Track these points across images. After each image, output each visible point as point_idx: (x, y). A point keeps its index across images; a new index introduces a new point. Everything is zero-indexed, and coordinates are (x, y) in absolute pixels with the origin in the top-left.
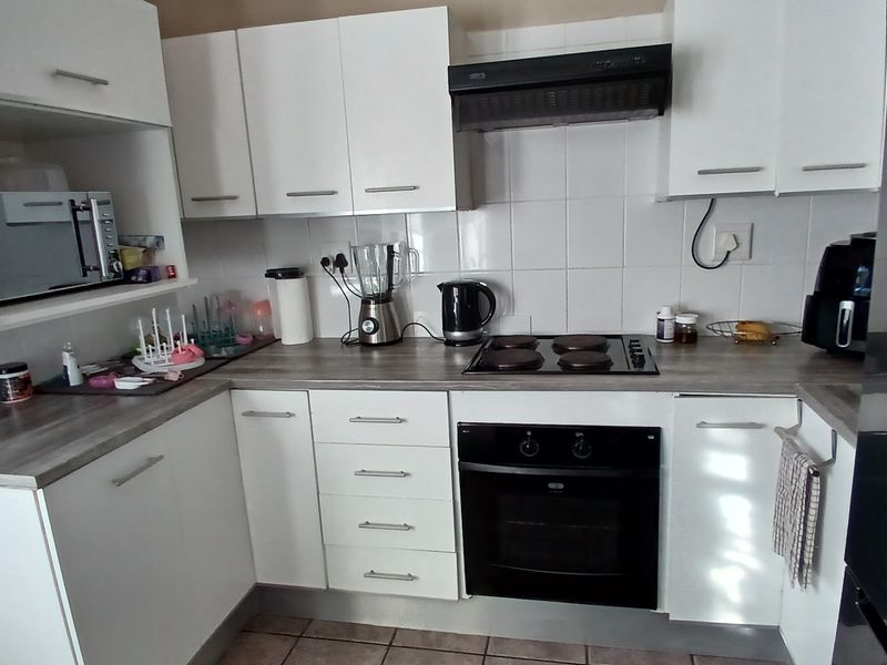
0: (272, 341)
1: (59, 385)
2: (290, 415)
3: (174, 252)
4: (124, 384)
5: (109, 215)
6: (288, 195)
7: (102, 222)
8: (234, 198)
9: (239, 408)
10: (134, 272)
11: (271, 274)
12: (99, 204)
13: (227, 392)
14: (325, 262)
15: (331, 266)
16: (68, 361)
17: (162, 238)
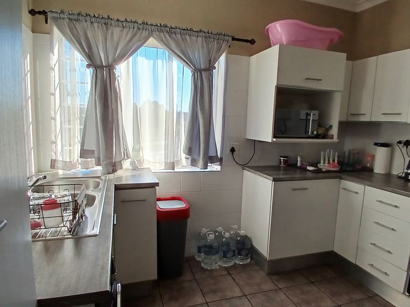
0: (371, 170)
1: (294, 166)
2: (357, 193)
3: (334, 131)
4: (310, 168)
5: (316, 118)
6: (383, 114)
7: (312, 120)
8: (364, 114)
9: (342, 186)
10: (320, 135)
11: (376, 144)
12: (313, 115)
13: (339, 180)
14: (400, 142)
15: (402, 144)
16: (299, 159)
17: (332, 126)
